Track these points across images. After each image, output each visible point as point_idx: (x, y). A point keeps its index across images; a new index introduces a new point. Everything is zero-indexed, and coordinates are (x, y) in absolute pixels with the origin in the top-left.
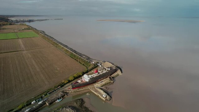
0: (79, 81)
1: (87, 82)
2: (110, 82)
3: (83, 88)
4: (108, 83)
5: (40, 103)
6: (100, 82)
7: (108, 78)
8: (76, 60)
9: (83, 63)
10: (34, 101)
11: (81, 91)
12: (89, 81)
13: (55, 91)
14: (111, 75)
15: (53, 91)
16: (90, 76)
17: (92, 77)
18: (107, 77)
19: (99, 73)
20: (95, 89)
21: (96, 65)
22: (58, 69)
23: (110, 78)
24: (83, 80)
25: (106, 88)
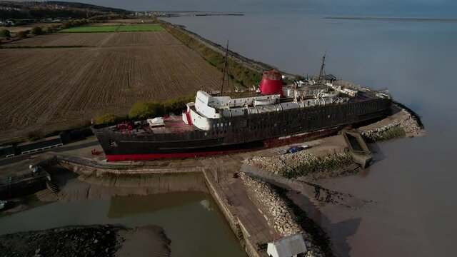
1: (199, 132)
2: (348, 161)
3: (166, 165)
4: (331, 165)
6: (287, 148)
7: (339, 140)
11: (151, 175)
12: (211, 131)
14: (356, 126)
16: (225, 101)
17: (240, 112)
18: (335, 133)
19: (284, 99)
23: (351, 139)
24: (184, 119)
25: (318, 188)
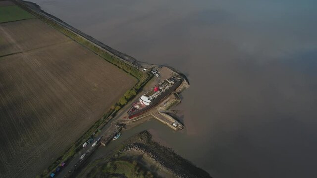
0: (137, 107)
1: (147, 106)
2: (176, 102)
3: (143, 116)
4: (174, 104)
5: (94, 144)
6: (163, 102)
7: (173, 96)
8: (116, 66)
9: (129, 71)
10: (86, 143)
11: (141, 119)
12: (150, 105)
13: (107, 124)
14: (175, 90)
15: (105, 125)
16: (151, 97)
17: (154, 98)
18: (171, 94)
19: (160, 90)
20: (160, 115)
21: (151, 75)
22: (96, 85)
23: (175, 94)
24: (142, 103)
25: (174, 111)
